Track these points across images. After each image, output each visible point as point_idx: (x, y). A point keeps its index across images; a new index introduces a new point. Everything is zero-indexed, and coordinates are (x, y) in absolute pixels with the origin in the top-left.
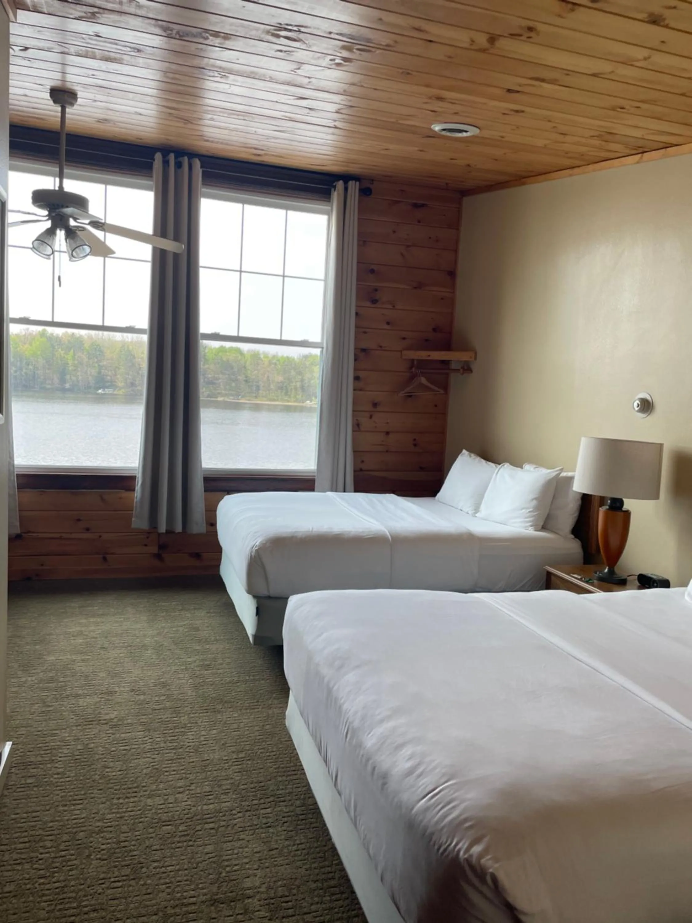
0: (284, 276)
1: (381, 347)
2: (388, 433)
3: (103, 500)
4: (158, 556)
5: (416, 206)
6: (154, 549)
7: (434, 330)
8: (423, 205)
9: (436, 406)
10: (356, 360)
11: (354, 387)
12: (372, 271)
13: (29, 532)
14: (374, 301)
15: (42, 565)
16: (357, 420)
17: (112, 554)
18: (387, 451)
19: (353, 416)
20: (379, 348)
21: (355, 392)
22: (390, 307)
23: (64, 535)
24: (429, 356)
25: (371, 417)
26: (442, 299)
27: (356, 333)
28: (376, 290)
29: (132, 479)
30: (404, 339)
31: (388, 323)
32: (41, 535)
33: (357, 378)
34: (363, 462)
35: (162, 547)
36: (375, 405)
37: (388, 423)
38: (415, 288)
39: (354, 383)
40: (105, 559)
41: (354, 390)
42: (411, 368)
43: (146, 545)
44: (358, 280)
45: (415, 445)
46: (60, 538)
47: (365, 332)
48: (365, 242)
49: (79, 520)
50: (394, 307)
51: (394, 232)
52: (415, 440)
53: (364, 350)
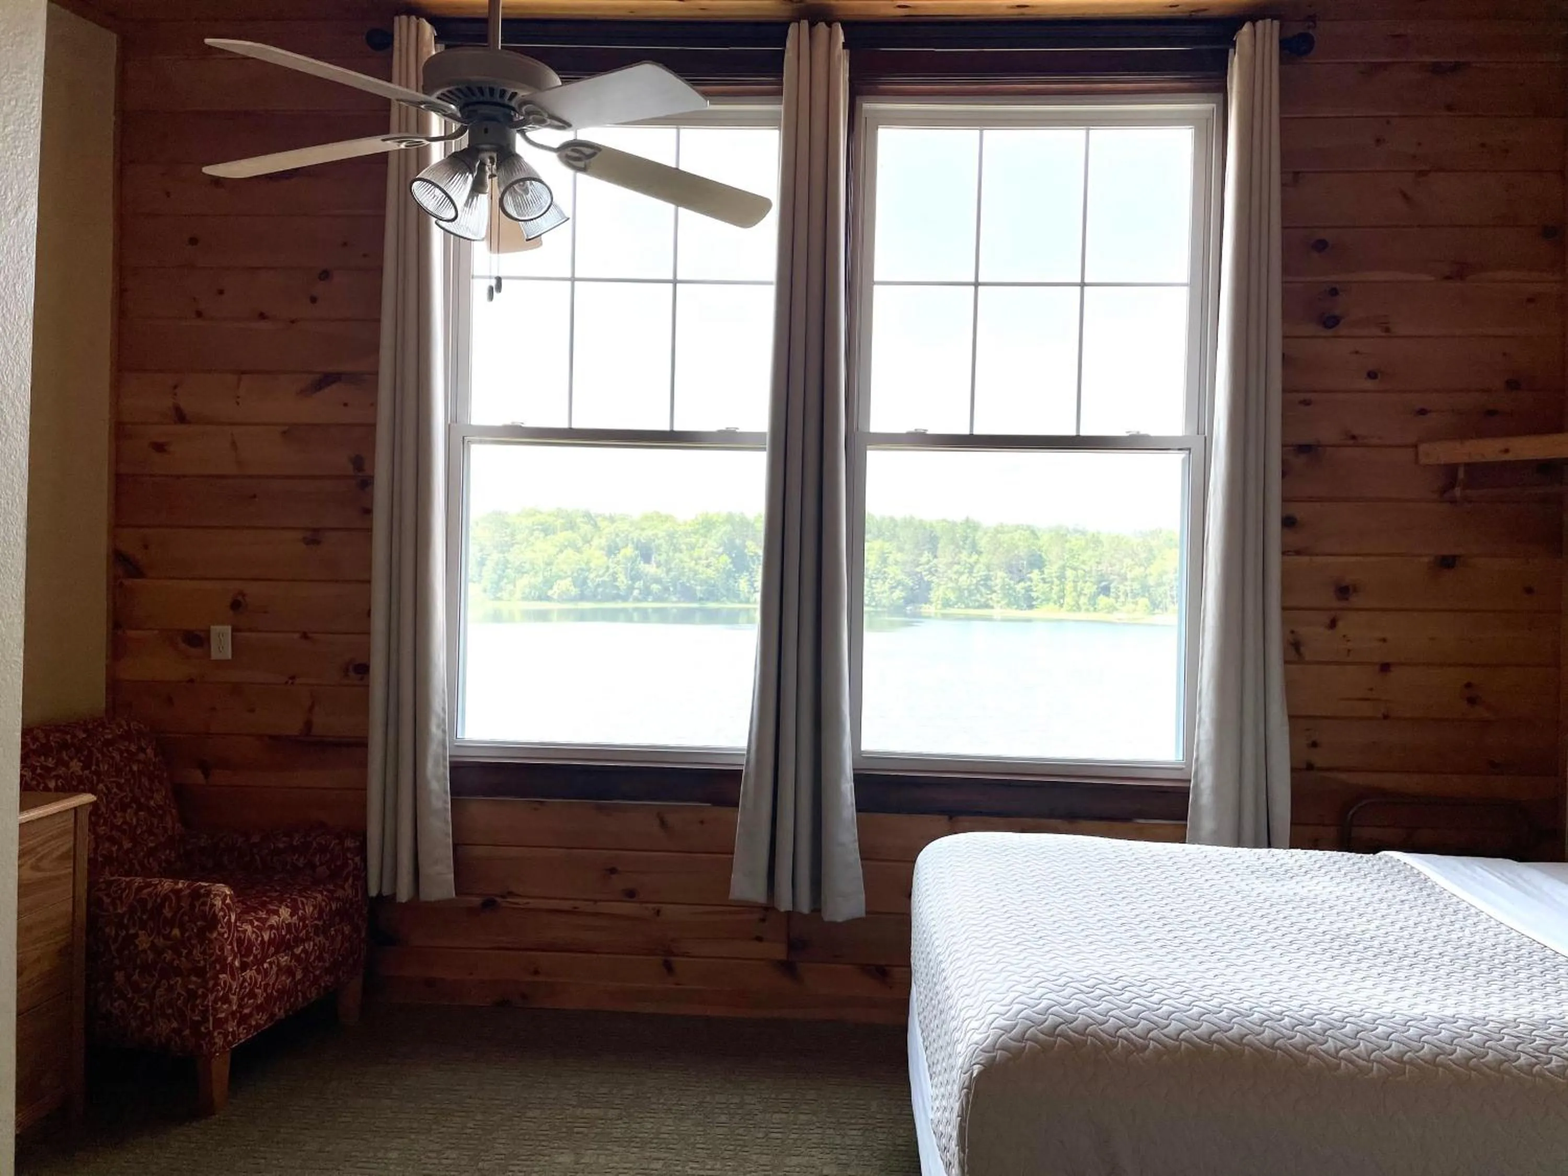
0: (1083, 285)
1: (1354, 437)
2: (1385, 668)
3: (663, 823)
4: (788, 968)
5: (1437, 69)
6: (779, 951)
7: (1512, 385)
8: (1456, 67)
9: (1529, 591)
10: (1284, 474)
11: (1283, 544)
12: (1321, 245)
13: (511, 894)
14: (1330, 322)
15: (536, 972)
16: (1292, 632)
17: (685, 955)
18: (1386, 717)
19: (1284, 622)
20: (1351, 442)
21: (1287, 558)
22: (1378, 332)
23: (582, 906)
24: (1507, 451)
25: (1333, 624)
26: (1530, 300)
27: (1286, 407)
28: (1334, 292)
29: (734, 776)
30: (1423, 412)
31: (1372, 375)
32: (534, 903)
33: (1288, 522)
34: (1314, 745)
35: (795, 945)
36: (1343, 591)
37: (1384, 640)
38: (1448, 278)
39: (1283, 535)
40: (669, 968)
41: (1284, 553)
42: (1452, 485)
43: (759, 939)
44: (1286, 269)
45: (1472, 701)
46: (573, 912)
47: (1306, 403)
48: (1296, 173)
49: (613, 871)
50: (1387, 330)
51: (1378, 141)
52: (1468, 685)
53: (1303, 449)
